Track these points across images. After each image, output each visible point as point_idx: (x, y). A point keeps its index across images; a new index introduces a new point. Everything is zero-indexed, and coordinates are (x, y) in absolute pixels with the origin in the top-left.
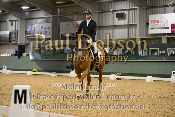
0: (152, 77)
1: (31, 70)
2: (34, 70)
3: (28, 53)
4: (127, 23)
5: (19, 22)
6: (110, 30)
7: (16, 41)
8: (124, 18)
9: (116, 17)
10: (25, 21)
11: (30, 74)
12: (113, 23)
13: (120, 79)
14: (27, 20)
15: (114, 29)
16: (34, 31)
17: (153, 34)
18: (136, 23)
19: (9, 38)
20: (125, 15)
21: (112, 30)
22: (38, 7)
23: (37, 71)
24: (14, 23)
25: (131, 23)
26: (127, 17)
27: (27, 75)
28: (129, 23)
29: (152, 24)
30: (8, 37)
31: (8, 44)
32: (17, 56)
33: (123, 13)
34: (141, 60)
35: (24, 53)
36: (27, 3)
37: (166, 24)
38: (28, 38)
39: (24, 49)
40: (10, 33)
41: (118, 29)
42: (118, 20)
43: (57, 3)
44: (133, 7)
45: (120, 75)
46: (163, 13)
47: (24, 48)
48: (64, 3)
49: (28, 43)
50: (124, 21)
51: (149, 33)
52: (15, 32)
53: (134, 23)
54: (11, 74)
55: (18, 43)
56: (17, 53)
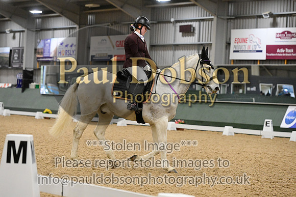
0: (232, 127)
1: (42, 111)
2: (47, 110)
3: (38, 84)
4: (196, 42)
5: (25, 34)
6: (170, 51)
7: (20, 65)
8: (192, 34)
9: (180, 32)
10: (34, 33)
11: (40, 117)
13: (182, 129)
14: (38, 31)
15: (175, 50)
16: (49, 50)
17: (237, 60)
18: (211, 42)
19: (8, 59)
20: (194, 28)
21: (172, 52)
22: (55, 12)
23: (51, 112)
24: (17, 35)
25: (202, 41)
26: (197, 32)
27: (36, 117)
28: (199, 41)
29: (236, 44)
31: (7, 69)
32: (20, 87)
33: (191, 26)
34: (217, 101)
35: (32, 84)
36: (39, 4)
37: (258, 45)
38: (38, 60)
39: (32, 78)
40: (11, 51)
41: (183, 50)
42: (183, 36)
43: (86, 5)
44: (206, 16)
45: (182, 123)
46: (254, 28)
47: (31, 75)
48: (98, 6)
49: (38, 67)
50: (191, 37)
51: (231, 58)
52: (19, 50)
53: (208, 41)
54: (10, 115)
55: (22, 68)
56: (21, 84)
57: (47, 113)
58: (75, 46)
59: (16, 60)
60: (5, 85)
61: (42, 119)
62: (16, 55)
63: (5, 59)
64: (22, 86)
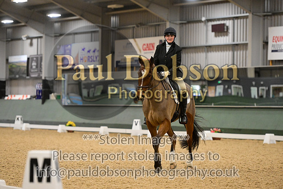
0: (273, 135)
1: (65, 123)
2: (70, 123)
3: (59, 94)
4: (231, 42)
5: (43, 39)
6: (202, 53)
7: (39, 74)
8: (225, 33)
9: (212, 31)
10: (53, 39)
11: (63, 130)
12: (207, 41)
13: (219, 139)
14: (57, 36)
15: (208, 52)
17: (276, 61)
18: (247, 42)
19: (26, 68)
20: (227, 27)
21: (204, 54)
22: (75, 14)
23: (74, 125)
24: (35, 41)
25: (237, 41)
26: (231, 31)
27: (58, 131)
28: (234, 41)
29: (275, 43)
30: (24, 67)
31: (25, 79)
32: (40, 98)
33: (224, 25)
34: (256, 106)
35: (52, 94)
36: (57, 7)
40: (28, 59)
41: (216, 51)
42: (216, 36)
43: (109, 6)
44: (241, 13)
45: (218, 132)
47: (52, 85)
48: (122, 6)
50: (225, 37)
51: (269, 59)
52: (37, 58)
53: (243, 40)
54: (30, 129)
55: (41, 77)
56: (40, 94)
57: (70, 125)
58: (98, 51)
59: (34, 69)
60: (23, 96)
61: (65, 133)
62: (34, 64)
63: (22, 68)
64: (42, 97)
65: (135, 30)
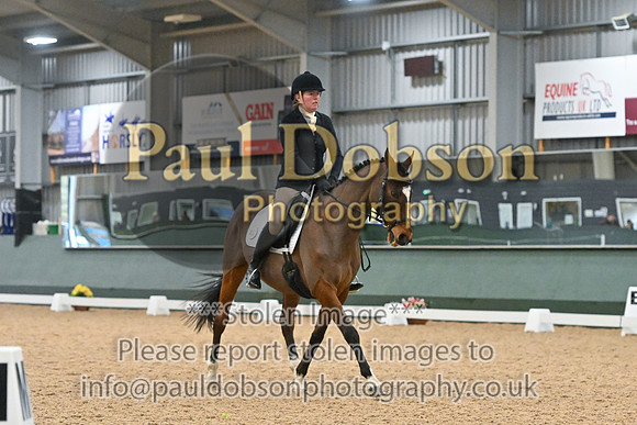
0: (548, 310)
1: (68, 290)
2: (79, 288)
3: (55, 223)
4: (449, 99)
5: (17, 96)
6: (382, 125)
8: (436, 78)
9: (406, 75)
10: (40, 96)
11: (65, 306)
12: (393, 97)
13: (422, 322)
14: (49, 88)
16: (80, 135)
17: (552, 140)
18: (485, 98)
20: (441, 64)
22: (90, 38)
23: (90, 293)
25: (464, 96)
26: (448, 72)
27: (52, 308)
28: (455, 96)
29: (550, 100)
32: (11, 233)
33: (433, 57)
34: (509, 246)
36: (48, 22)
37: (604, 99)
41: (415, 120)
42: (414, 85)
44: (471, 32)
46: (592, 57)
49: (53, 181)
50: (436, 88)
52: (3, 139)
53: (477, 95)
55: (14, 183)
56: (12, 224)
57: (81, 295)
58: (144, 121)
61: (68, 312)
64: (14, 231)
65: (228, 73)
